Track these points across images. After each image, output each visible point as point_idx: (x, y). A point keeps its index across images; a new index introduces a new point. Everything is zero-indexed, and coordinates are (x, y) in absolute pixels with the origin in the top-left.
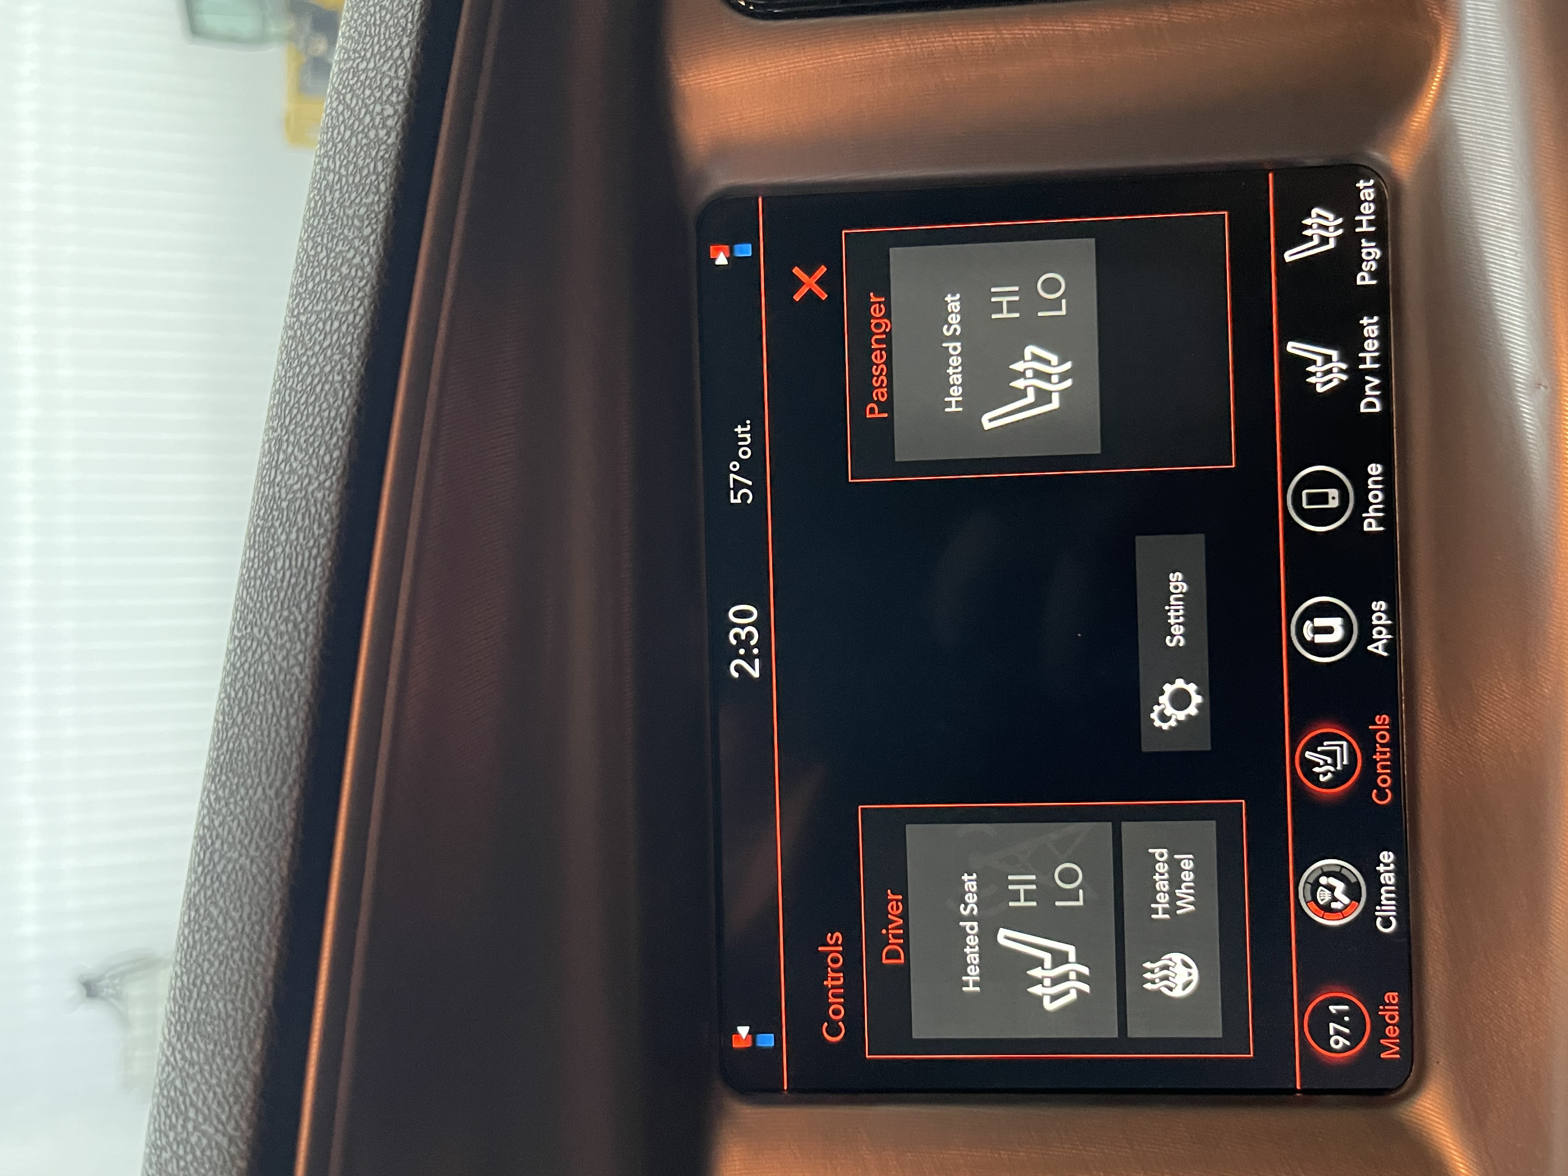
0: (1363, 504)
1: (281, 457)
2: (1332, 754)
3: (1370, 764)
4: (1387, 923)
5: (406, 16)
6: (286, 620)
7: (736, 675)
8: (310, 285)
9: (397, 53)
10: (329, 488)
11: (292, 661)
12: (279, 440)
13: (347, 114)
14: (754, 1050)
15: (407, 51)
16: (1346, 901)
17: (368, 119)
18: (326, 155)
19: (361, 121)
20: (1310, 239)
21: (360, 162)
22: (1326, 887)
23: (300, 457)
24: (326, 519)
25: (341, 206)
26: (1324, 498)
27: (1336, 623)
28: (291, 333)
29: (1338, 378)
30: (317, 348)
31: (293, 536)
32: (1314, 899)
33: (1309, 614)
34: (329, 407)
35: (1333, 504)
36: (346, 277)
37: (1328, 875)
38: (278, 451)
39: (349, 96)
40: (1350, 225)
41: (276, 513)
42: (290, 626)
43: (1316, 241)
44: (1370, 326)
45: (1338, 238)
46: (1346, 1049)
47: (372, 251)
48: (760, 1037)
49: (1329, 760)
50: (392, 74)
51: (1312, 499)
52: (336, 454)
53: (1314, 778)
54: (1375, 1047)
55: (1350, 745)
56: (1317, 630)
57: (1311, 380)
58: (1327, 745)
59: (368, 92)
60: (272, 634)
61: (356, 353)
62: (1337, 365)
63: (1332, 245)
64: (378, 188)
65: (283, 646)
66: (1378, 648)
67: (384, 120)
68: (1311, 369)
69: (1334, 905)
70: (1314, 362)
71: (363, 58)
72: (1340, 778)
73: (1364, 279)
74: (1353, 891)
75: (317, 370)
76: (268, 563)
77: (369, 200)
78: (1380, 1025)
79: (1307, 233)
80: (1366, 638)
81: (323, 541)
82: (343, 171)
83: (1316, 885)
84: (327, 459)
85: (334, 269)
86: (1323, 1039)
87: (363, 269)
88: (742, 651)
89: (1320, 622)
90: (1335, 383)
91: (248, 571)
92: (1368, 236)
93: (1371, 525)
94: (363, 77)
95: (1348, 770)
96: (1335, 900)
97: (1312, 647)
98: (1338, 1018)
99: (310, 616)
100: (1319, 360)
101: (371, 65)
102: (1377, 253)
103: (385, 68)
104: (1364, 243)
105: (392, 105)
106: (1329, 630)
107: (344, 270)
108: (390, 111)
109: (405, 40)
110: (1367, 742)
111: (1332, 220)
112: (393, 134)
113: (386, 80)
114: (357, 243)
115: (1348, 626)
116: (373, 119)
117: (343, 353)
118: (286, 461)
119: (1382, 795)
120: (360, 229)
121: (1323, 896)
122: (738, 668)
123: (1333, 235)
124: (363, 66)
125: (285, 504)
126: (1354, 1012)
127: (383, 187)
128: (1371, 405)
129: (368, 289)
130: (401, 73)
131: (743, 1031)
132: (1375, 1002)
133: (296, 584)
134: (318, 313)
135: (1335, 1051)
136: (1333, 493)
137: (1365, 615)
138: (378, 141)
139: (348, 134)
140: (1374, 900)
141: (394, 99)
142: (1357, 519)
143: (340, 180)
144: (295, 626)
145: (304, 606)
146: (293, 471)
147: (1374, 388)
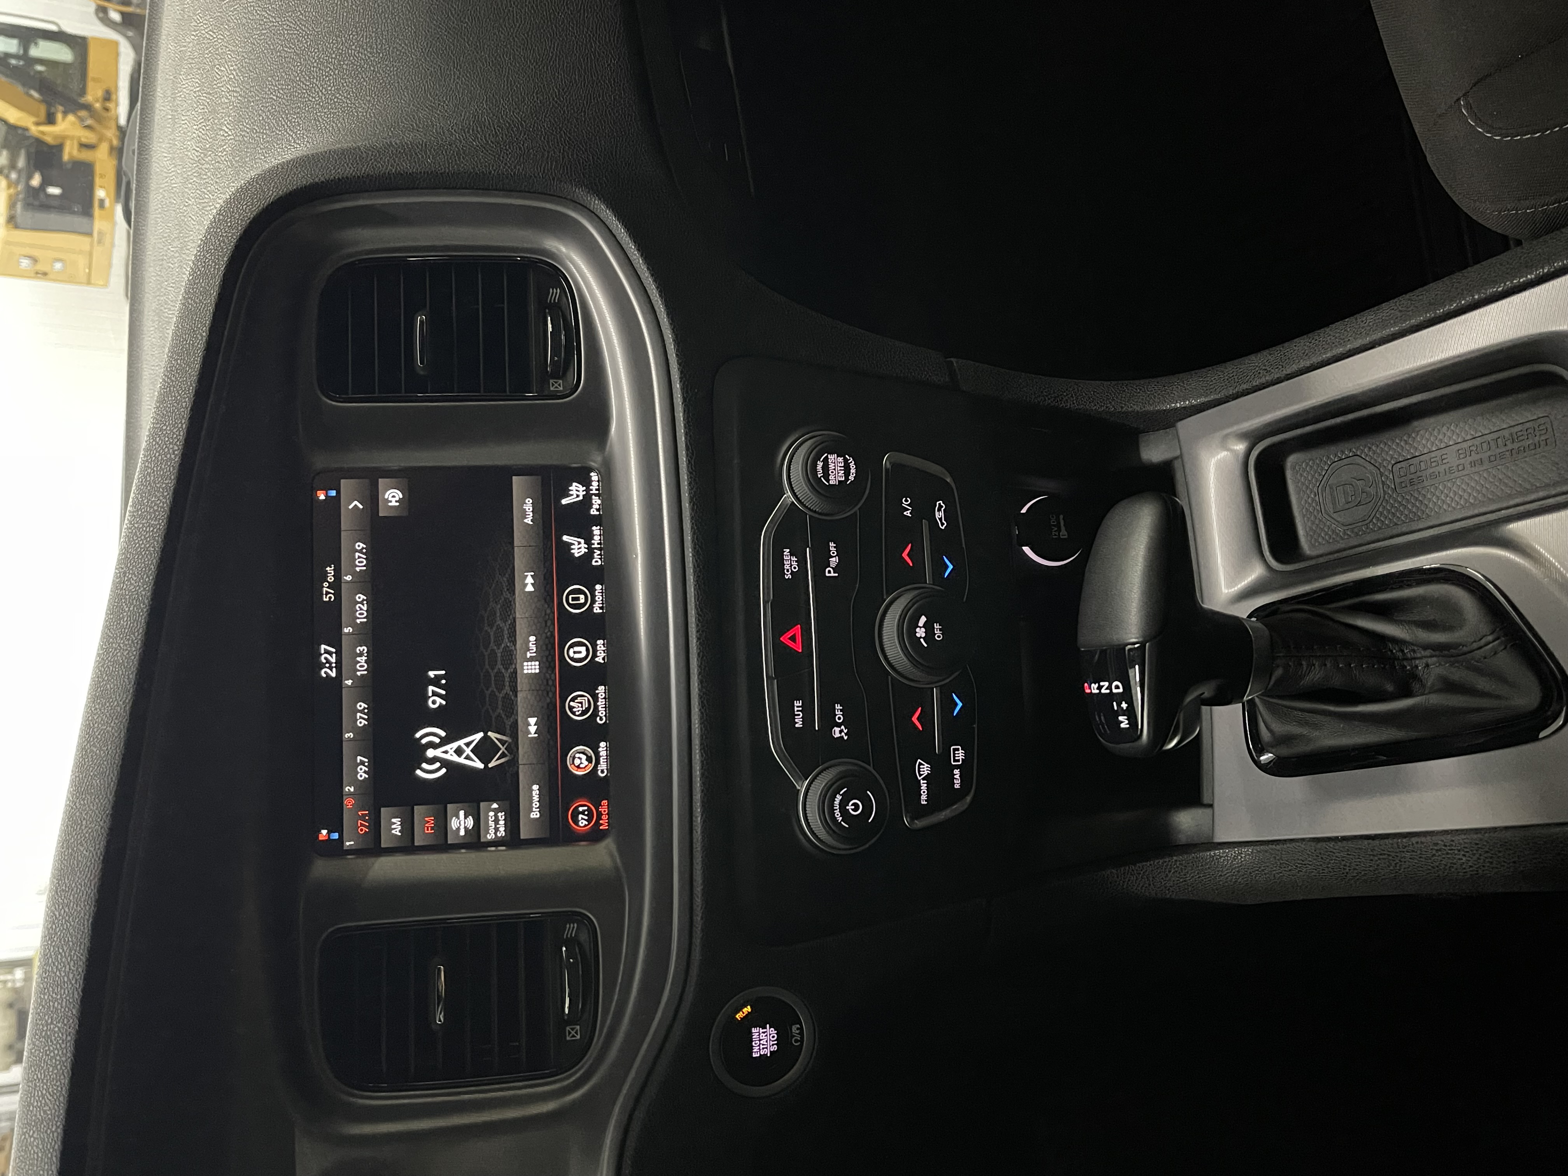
0: (593, 601)
1: (126, 578)
2: (581, 703)
3: (596, 707)
4: (602, 772)
5: (184, 412)
6: (128, 640)
7: (324, 675)
8: (140, 513)
9: (180, 425)
10: (148, 590)
11: (131, 654)
12: (125, 573)
13: (157, 446)
14: (329, 840)
15: (184, 426)
16: (587, 763)
17: (166, 450)
18: (147, 461)
19: (164, 450)
20: (572, 495)
21: (163, 466)
22: (579, 758)
23: (135, 579)
24: (146, 601)
25: (154, 483)
26: (578, 599)
27: (583, 649)
28: (130, 531)
29: (584, 550)
30: (143, 537)
31: (131, 609)
32: (573, 763)
33: (571, 646)
34: (148, 560)
35: (582, 601)
36: (157, 510)
37: (579, 753)
38: (124, 576)
39: (158, 439)
40: (588, 490)
41: (123, 600)
42: (130, 642)
43: (575, 496)
44: (596, 530)
45: (583, 495)
46: (586, 826)
47: (168, 501)
48: (332, 834)
49: (580, 705)
50: (177, 433)
51: (573, 599)
52: (151, 578)
53: (574, 713)
54: (597, 824)
55: (588, 699)
56: (575, 652)
57: (572, 551)
58: (579, 699)
59: (167, 439)
60: (122, 645)
61: (160, 540)
62: (583, 545)
63: (581, 498)
64: (171, 478)
65: (126, 650)
66: (599, 659)
67: (174, 452)
68: (572, 547)
69: (582, 766)
70: (574, 544)
71: (165, 425)
72: (584, 713)
73: (594, 512)
74: (589, 759)
75: (143, 546)
76: (120, 619)
77: (167, 482)
78: (600, 815)
79: (571, 493)
80: (595, 655)
81: (145, 610)
82: (155, 469)
83: (574, 758)
84: (147, 579)
85: (151, 507)
86: (576, 822)
87: (164, 508)
88: (327, 665)
89: (577, 649)
90: (583, 553)
91: (110, 623)
92: (596, 495)
93: (597, 610)
94: (164, 432)
95: (588, 710)
96: (581, 763)
97: (572, 659)
98: (583, 813)
99: (139, 637)
100: (576, 543)
101: (168, 428)
102: (599, 502)
103: (174, 431)
104: (593, 497)
105: (177, 446)
106: (580, 652)
107: (156, 508)
108: (176, 448)
109: (183, 421)
110: (595, 697)
111: (582, 488)
112: (178, 457)
113: (175, 436)
114: (161, 498)
115: (588, 650)
116: (169, 450)
117: (154, 539)
118: (129, 580)
119: (601, 719)
120: (163, 493)
121: (577, 762)
122: (326, 673)
123: (581, 494)
124: (164, 428)
125: (128, 597)
126: (589, 810)
127: (172, 477)
128: (597, 562)
129: (166, 516)
130: (182, 434)
131: (324, 832)
132: (597, 805)
133: (133, 626)
134: (143, 524)
135: (581, 827)
136: (582, 597)
137: (594, 646)
138: (171, 459)
139: (157, 454)
140: (598, 762)
141: (178, 443)
142: (591, 607)
143: (153, 472)
144: (133, 642)
145: (136, 634)
146: (131, 584)
147: (598, 555)
